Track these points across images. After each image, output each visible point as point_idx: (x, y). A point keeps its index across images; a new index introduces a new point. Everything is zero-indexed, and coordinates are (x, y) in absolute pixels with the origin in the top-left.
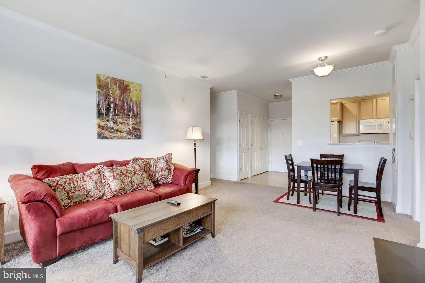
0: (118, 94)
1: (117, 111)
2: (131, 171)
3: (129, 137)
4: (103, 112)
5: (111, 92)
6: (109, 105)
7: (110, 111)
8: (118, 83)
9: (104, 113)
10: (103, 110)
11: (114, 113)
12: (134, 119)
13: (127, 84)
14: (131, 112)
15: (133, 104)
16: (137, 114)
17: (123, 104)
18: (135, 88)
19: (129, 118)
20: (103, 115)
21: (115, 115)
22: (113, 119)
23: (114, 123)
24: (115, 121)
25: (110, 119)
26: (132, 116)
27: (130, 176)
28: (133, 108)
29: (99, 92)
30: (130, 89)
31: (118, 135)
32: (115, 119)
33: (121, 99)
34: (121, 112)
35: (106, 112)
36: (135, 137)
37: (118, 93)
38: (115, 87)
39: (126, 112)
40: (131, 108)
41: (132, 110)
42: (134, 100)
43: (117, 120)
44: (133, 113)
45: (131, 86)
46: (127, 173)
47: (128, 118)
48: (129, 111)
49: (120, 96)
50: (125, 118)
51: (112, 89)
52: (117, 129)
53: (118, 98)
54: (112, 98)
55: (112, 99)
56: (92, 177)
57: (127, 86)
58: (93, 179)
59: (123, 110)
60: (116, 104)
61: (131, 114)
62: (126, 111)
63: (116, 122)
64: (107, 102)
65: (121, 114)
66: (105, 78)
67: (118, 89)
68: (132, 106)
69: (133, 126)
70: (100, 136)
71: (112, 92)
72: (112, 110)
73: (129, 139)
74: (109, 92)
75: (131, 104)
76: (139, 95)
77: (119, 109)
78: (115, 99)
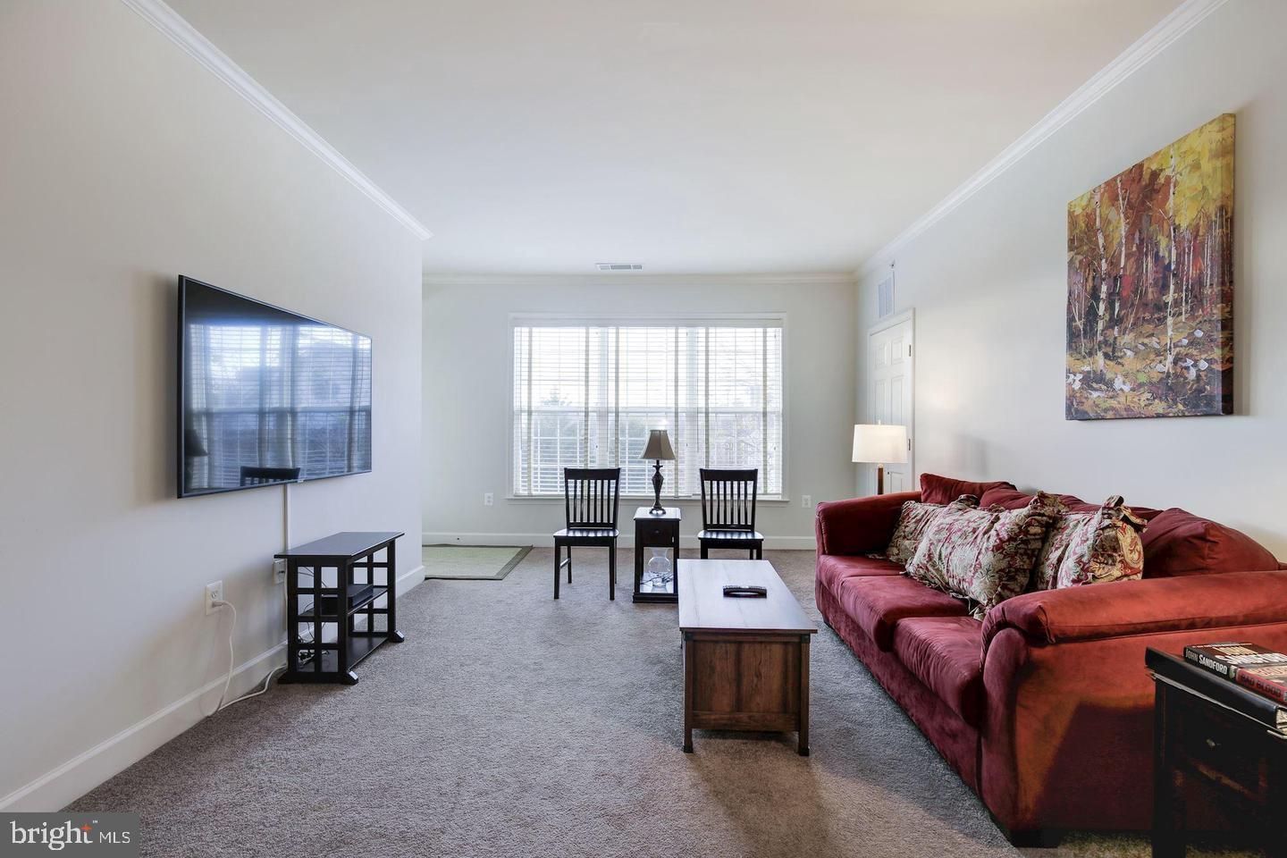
0: (1124, 234)
1: (1117, 305)
3: (1159, 407)
4: (1079, 324)
5: (1101, 242)
6: (1095, 294)
7: (1096, 315)
8: (1122, 189)
9: (1081, 327)
10: (1080, 319)
11: (1107, 317)
12: (1183, 318)
13: (1154, 167)
14: (1172, 287)
15: (1178, 244)
16: (1197, 288)
17: (1139, 266)
18: (1190, 159)
19: (1162, 320)
20: (1079, 335)
21: (1114, 322)
22: (1106, 342)
23: (1106, 356)
24: (1109, 350)
25: (1096, 347)
26: (1177, 303)
28: (1178, 263)
29: (1071, 262)
30: (1168, 179)
31: (1119, 403)
32: (1111, 341)
33: (1134, 249)
34: (1132, 305)
35: (1085, 325)
36: (1185, 405)
37: (1123, 229)
38: (1112, 214)
39: (1150, 296)
40: (1173, 267)
41: (1174, 275)
42: (1184, 225)
43: (1118, 341)
44: (1178, 289)
45: (1172, 162)
47: (1159, 319)
48: (1164, 288)
49: (1130, 235)
50: (1146, 326)
51: (1107, 222)
52: (1116, 377)
53: (1123, 249)
54: (1104, 261)
55: (1104, 266)
57: (1155, 175)
59: (1141, 292)
60: (1115, 279)
61: (1170, 298)
62: (1150, 290)
63: (1114, 352)
64: (1090, 284)
65: (1131, 314)
66: (1084, 203)
67: (1122, 215)
68: (1174, 258)
69: (1178, 354)
70: (1076, 411)
71: (1106, 237)
72: (1102, 308)
73: (1159, 416)
74: (1097, 245)
75: (1173, 248)
76: (1207, 183)
77: (1124, 294)
78: (1113, 263)
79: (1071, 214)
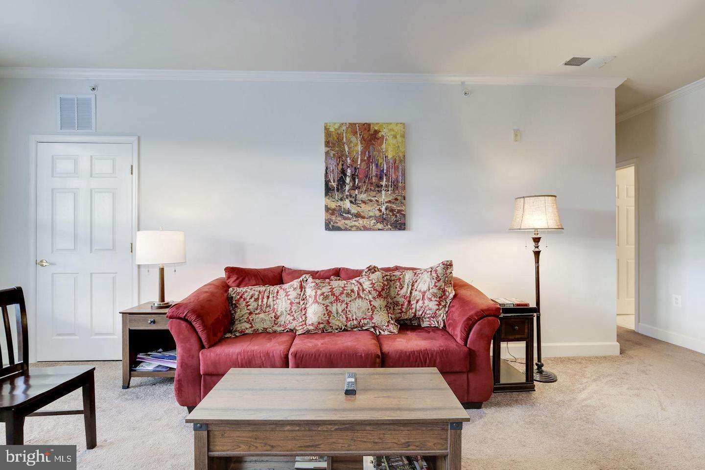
0: (360, 150)
1: (357, 180)
2: (352, 291)
3: (380, 226)
4: (334, 184)
5: (347, 149)
6: (343, 172)
7: (344, 182)
8: (359, 130)
9: (335, 186)
10: (334, 182)
11: (351, 184)
12: (390, 192)
13: (376, 128)
14: (385, 180)
15: (387, 163)
16: (396, 182)
17: (368, 167)
18: (393, 133)
19: (380, 192)
20: (333, 190)
21: (354, 187)
22: (351, 196)
23: (351, 202)
24: (353, 200)
25: (345, 197)
26: (386, 186)
27: (348, 300)
28: (387, 171)
29: (327, 153)
30: (383, 137)
31: (359, 224)
32: (354, 195)
33: (366, 158)
34: (365, 182)
35: (338, 185)
36: (391, 226)
37: (359, 148)
38: (353, 139)
39: (374, 181)
40: (385, 172)
41: (385, 175)
42: (390, 157)
43: (358, 197)
44: (388, 180)
45: (385, 130)
46: (342, 293)
47: (378, 191)
48: (381, 178)
49: (363, 153)
50: (372, 192)
51: (349, 142)
52: (356, 212)
53: (359, 156)
54: (348, 158)
55: (349, 161)
56: (289, 293)
57: (376, 132)
58: (289, 297)
59: (369, 178)
60: (355, 168)
61: (384, 183)
62: (374, 178)
63: (355, 200)
64: (340, 167)
65: (365, 186)
66: (336, 126)
67: (359, 142)
68: (385, 168)
69: (387, 206)
70: (330, 226)
71: (349, 148)
72: (348, 180)
73: (379, 230)
74: (345, 150)
75: (385, 164)
76: (400, 145)
77: (360, 176)
78: (354, 161)
79: (326, 129)
